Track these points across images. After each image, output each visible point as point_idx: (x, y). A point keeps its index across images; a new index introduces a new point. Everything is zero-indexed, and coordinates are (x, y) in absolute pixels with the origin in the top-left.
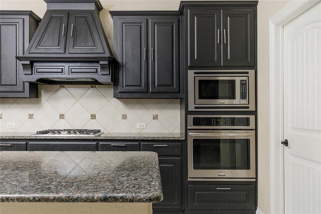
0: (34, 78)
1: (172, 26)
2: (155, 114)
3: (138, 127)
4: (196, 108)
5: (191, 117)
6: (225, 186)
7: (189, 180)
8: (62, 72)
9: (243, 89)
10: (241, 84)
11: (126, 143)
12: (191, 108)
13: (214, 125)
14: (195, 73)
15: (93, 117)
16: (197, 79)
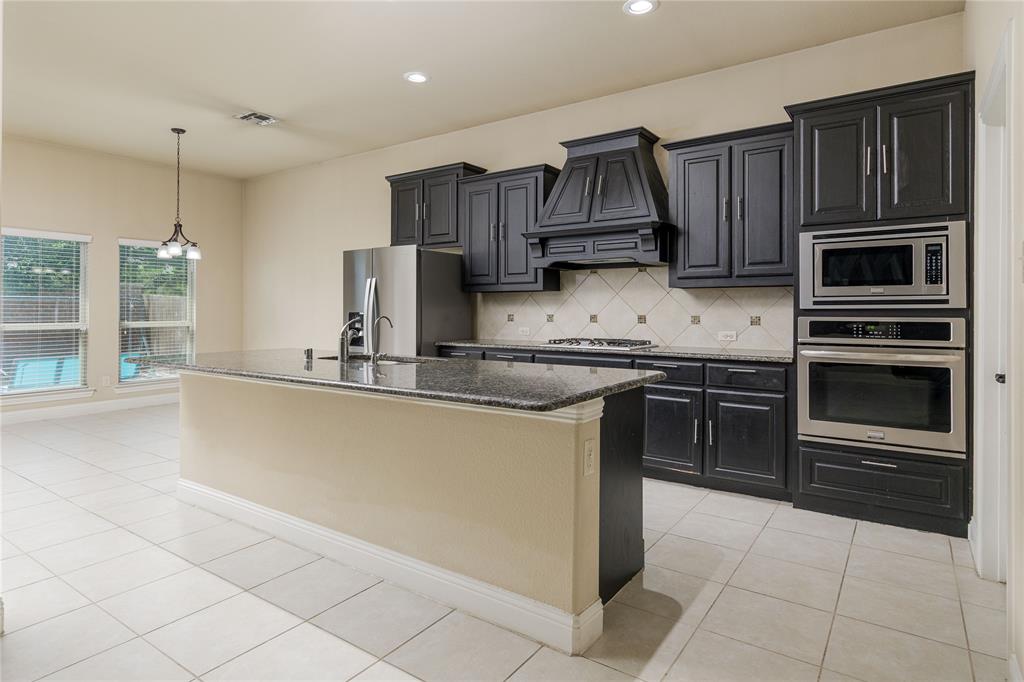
0: (546, 262)
1: (781, 152)
2: (754, 315)
3: (720, 338)
4: (815, 303)
5: (805, 322)
6: (885, 459)
7: (800, 438)
8: (584, 251)
9: (931, 262)
10: (927, 252)
11: (680, 363)
12: (806, 302)
13: (858, 337)
14: (815, 237)
15: (642, 319)
16: (819, 250)
